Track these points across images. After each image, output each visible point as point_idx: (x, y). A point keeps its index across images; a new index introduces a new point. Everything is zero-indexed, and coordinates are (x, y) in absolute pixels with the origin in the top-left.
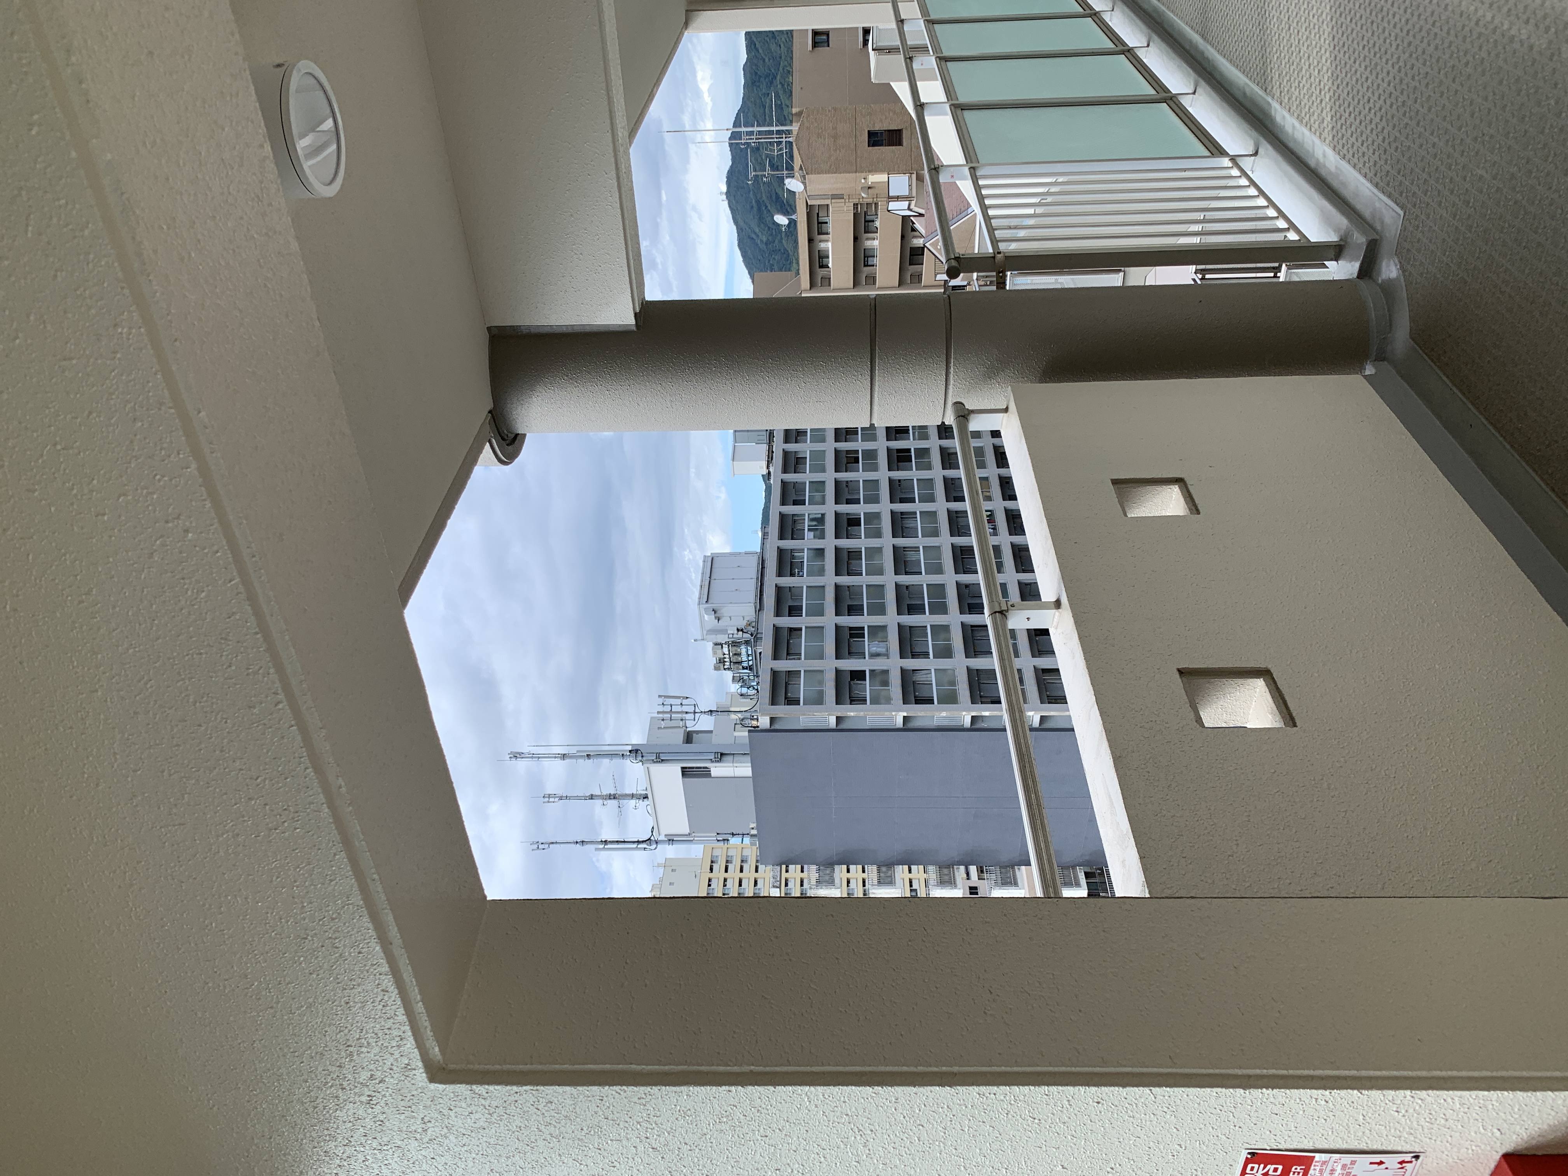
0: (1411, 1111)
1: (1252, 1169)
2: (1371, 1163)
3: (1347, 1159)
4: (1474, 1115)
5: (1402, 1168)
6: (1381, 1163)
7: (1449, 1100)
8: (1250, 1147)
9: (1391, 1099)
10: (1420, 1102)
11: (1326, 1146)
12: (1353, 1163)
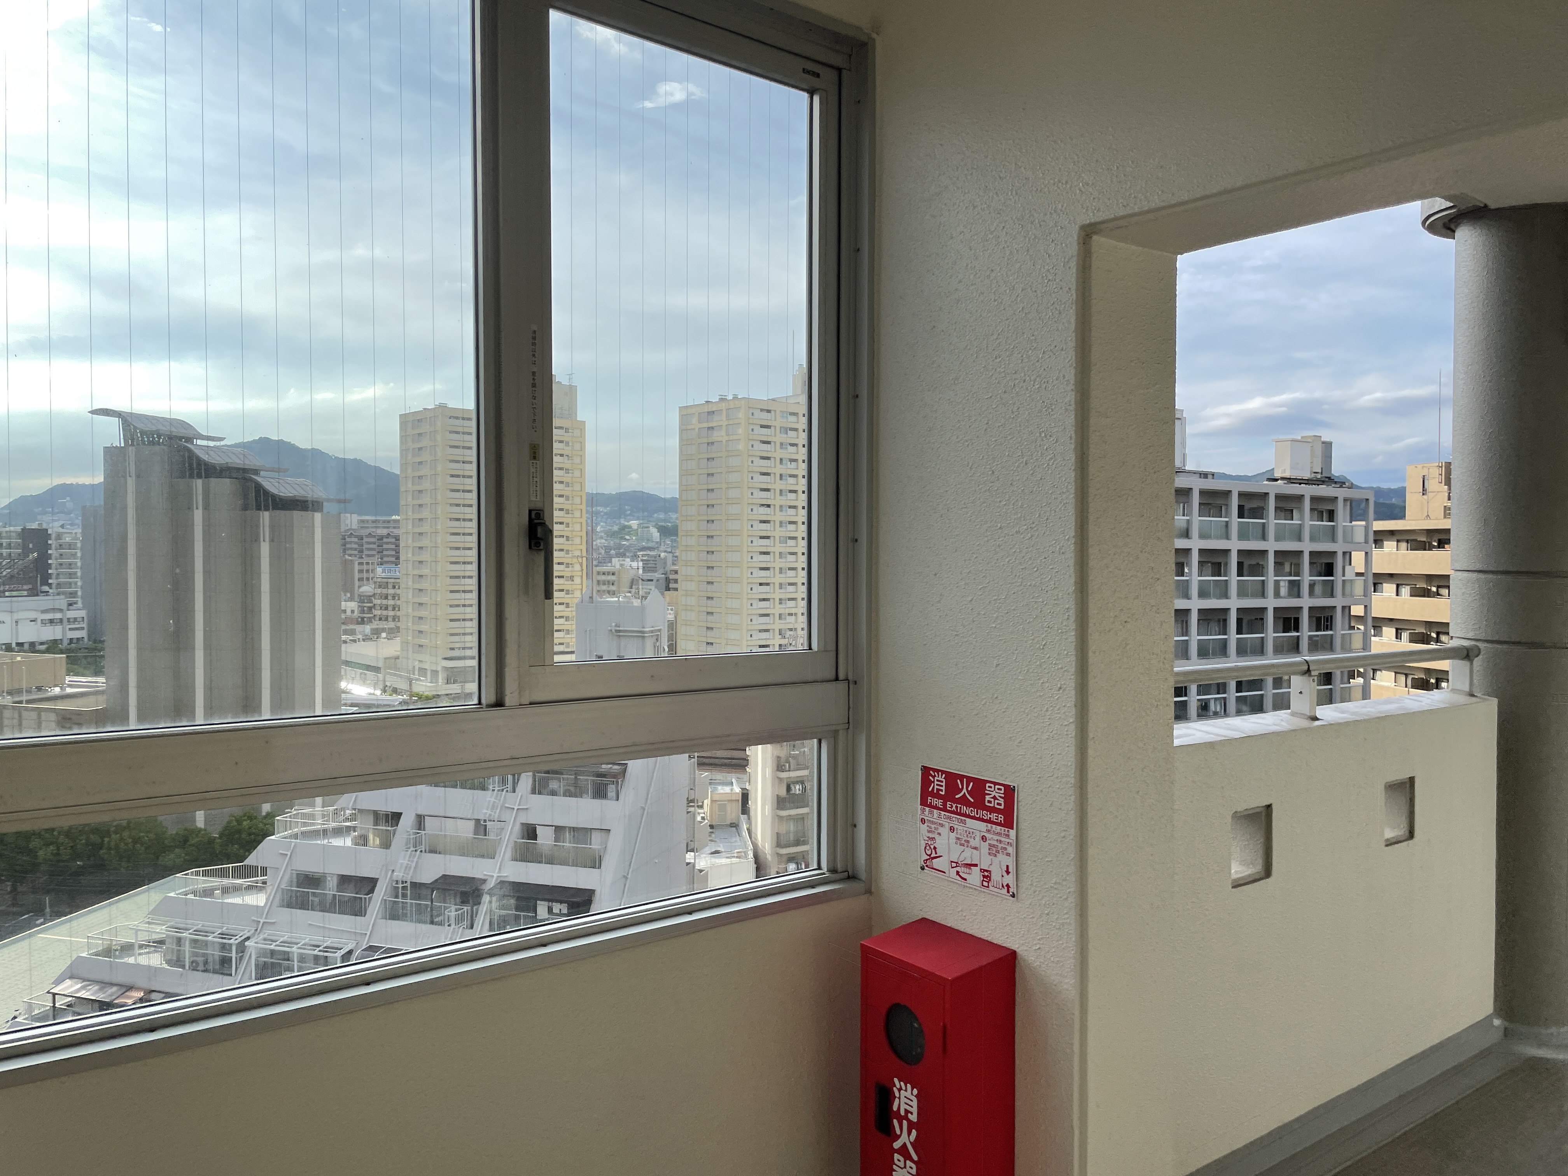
0: (1056, 892)
1: (1001, 789)
2: (1007, 866)
3: (1010, 850)
4: (1053, 932)
5: (1003, 886)
6: (1008, 872)
7: (1066, 916)
8: (1020, 787)
9: (1068, 878)
10: (1065, 897)
11: (1021, 837)
12: (1008, 855)
